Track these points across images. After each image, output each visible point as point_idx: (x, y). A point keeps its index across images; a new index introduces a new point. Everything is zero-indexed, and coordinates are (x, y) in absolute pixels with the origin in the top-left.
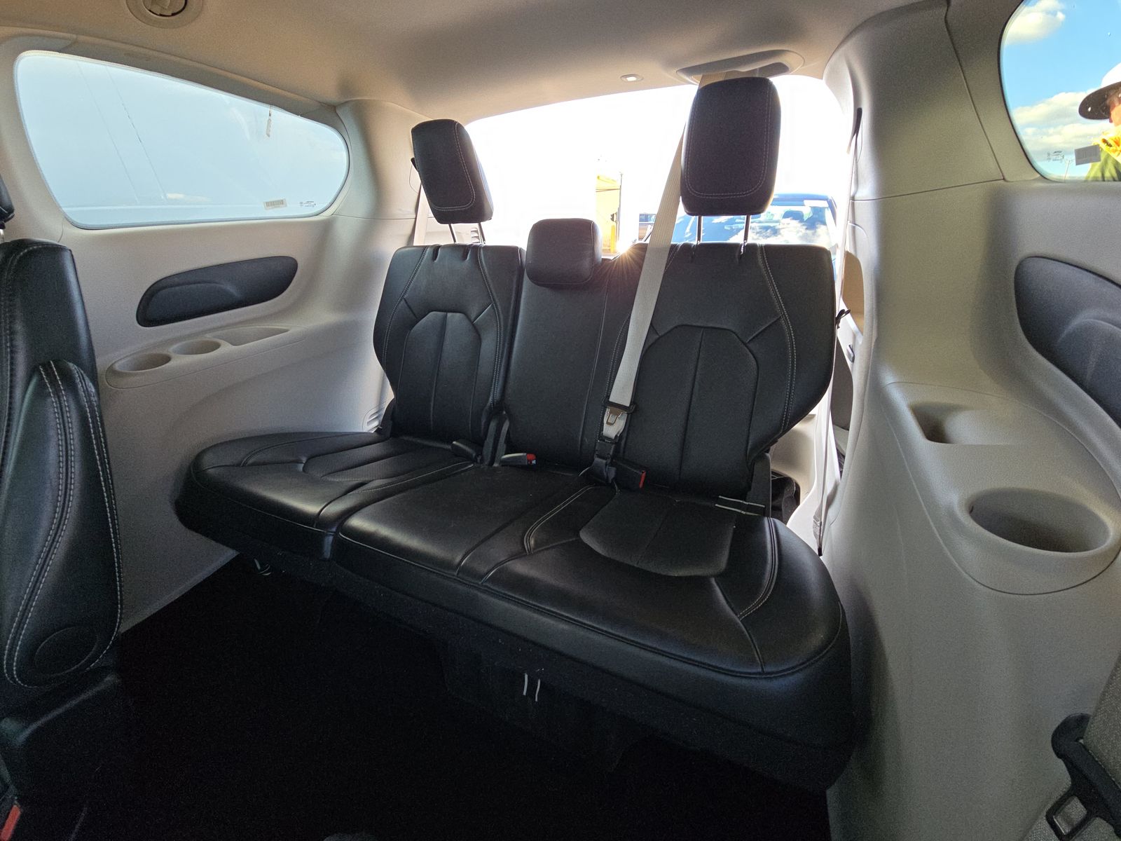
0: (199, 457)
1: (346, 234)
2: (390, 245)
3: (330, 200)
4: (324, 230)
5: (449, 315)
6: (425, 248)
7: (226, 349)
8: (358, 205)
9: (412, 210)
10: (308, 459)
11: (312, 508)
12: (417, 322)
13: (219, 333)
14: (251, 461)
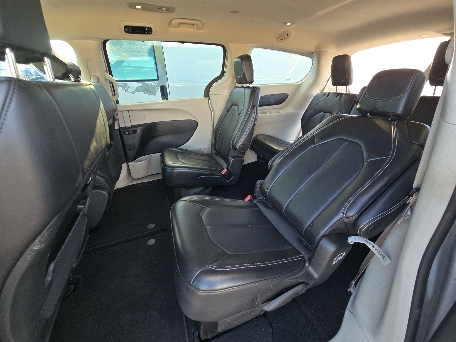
0: (257, 135)
1: (303, 89)
2: (316, 91)
3: (302, 79)
4: (298, 87)
5: (326, 114)
6: (326, 93)
7: (268, 114)
8: (310, 80)
9: (326, 81)
10: (277, 143)
11: (277, 148)
12: (316, 115)
13: (268, 110)
14: (266, 139)
